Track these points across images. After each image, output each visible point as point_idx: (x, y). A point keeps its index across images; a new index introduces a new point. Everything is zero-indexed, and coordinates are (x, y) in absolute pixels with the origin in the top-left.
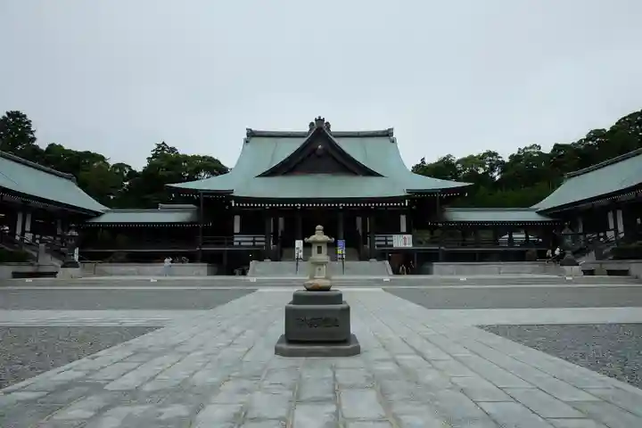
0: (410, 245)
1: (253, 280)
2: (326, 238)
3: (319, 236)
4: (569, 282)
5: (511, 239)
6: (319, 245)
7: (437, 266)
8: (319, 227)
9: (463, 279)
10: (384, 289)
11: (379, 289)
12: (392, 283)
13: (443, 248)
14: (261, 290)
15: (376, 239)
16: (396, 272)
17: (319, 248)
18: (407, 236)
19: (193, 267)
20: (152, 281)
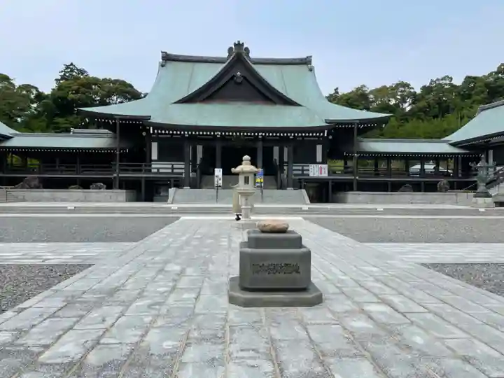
0: (325, 175)
1: (174, 207)
2: (253, 168)
3: (246, 166)
4: (483, 214)
5: (422, 169)
6: (247, 175)
7: (351, 195)
8: (246, 157)
9: (380, 208)
10: (305, 219)
11: (300, 218)
12: (311, 211)
13: (357, 178)
14: (184, 218)
15: (294, 168)
16: (313, 200)
17: (247, 180)
18: (323, 166)
19: (111, 194)
20: (69, 208)
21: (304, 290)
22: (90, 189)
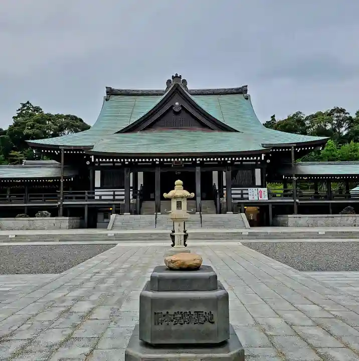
0: (265, 198)
1: (111, 233)
2: (186, 193)
3: (179, 190)
6: (179, 200)
7: (291, 218)
8: (179, 182)
9: (322, 231)
10: (244, 244)
11: (236, 243)
13: (297, 201)
14: (120, 244)
15: (233, 192)
17: (179, 205)
19: (54, 221)
20: (10, 236)
21: (223, 344)
22: (35, 216)
